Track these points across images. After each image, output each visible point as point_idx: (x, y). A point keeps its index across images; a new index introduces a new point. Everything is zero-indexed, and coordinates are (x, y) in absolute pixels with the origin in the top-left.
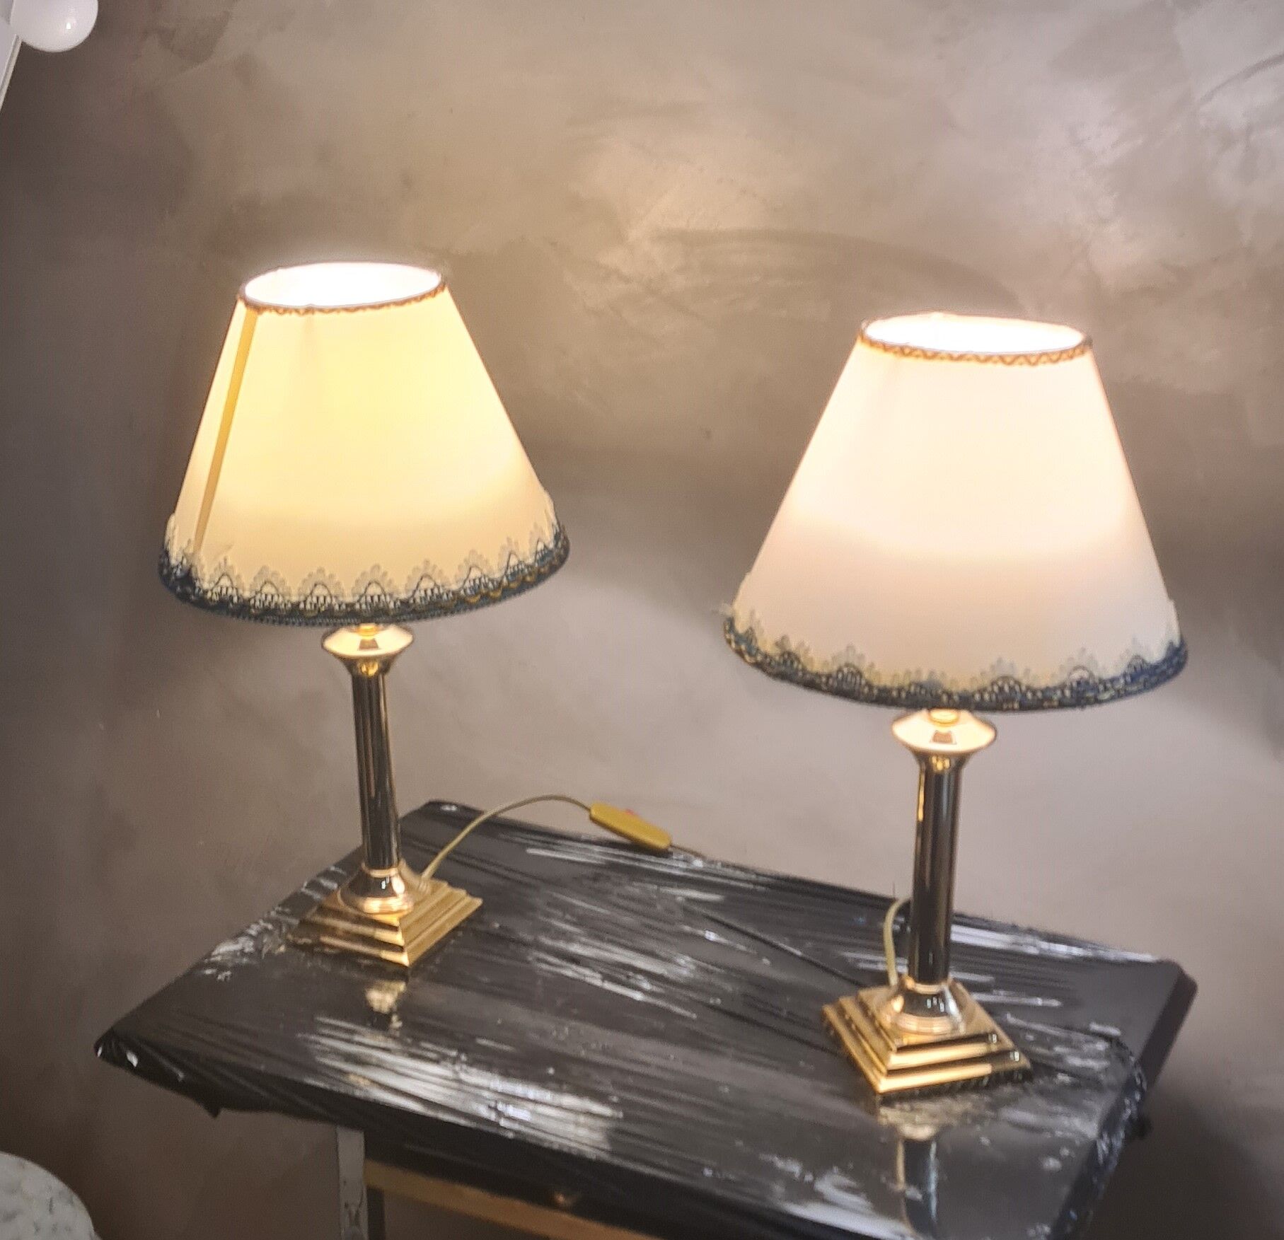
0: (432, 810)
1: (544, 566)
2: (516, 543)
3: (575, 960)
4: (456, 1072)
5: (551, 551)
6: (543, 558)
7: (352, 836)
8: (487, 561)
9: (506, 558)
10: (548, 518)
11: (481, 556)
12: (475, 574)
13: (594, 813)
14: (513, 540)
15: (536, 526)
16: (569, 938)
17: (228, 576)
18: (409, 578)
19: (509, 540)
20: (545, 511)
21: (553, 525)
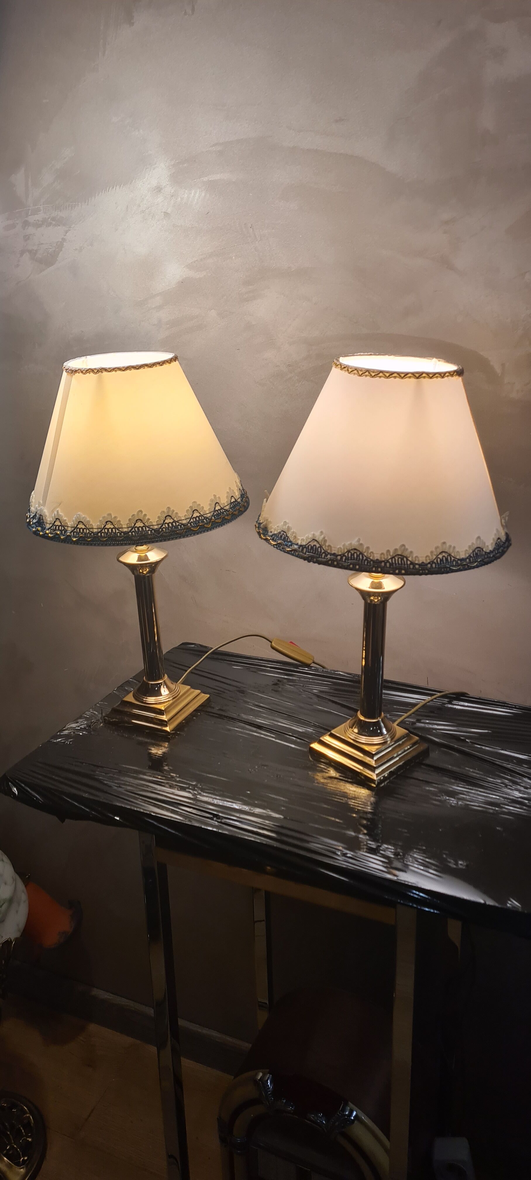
0: (185, 647)
1: (235, 511)
2: (219, 498)
3: (260, 727)
4: (194, 795)
5: (239, 503)
6: (234, 507)
7: (138, 664)
8: (203, 507)
9: (214, 506)
10: (237, 486)
11: (199, 505)
12: (196, 514)
13: (273, 644)
14: (217, 496)
15: (230, 488)
16: (257, 715)
17: (59, 519)
18: (159, 517)
19: (215, 496)
20: (235, 481)
21: (240, 489)
